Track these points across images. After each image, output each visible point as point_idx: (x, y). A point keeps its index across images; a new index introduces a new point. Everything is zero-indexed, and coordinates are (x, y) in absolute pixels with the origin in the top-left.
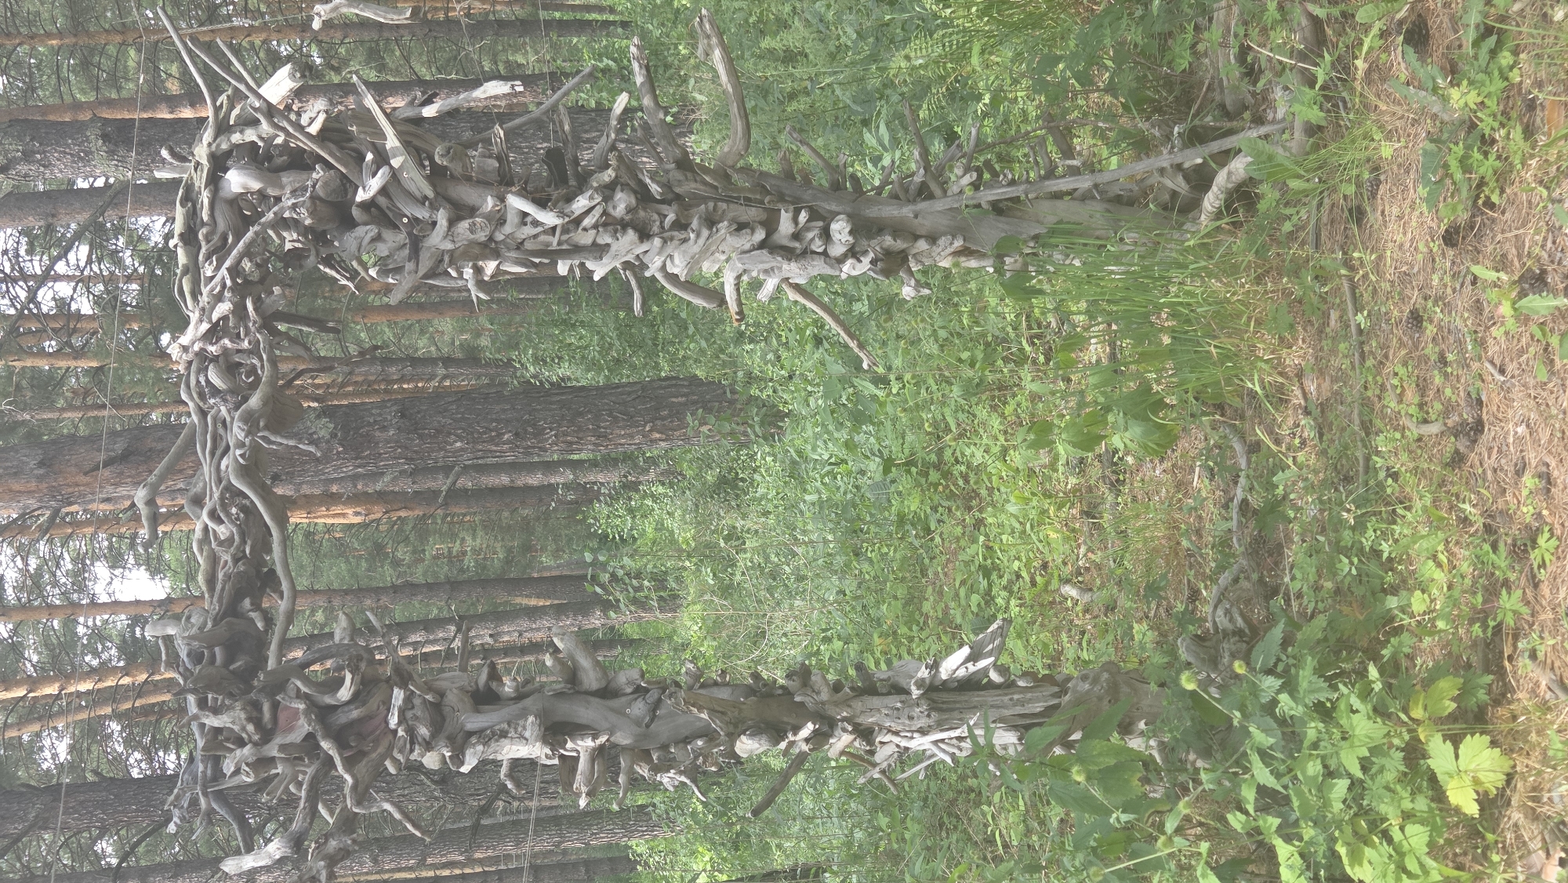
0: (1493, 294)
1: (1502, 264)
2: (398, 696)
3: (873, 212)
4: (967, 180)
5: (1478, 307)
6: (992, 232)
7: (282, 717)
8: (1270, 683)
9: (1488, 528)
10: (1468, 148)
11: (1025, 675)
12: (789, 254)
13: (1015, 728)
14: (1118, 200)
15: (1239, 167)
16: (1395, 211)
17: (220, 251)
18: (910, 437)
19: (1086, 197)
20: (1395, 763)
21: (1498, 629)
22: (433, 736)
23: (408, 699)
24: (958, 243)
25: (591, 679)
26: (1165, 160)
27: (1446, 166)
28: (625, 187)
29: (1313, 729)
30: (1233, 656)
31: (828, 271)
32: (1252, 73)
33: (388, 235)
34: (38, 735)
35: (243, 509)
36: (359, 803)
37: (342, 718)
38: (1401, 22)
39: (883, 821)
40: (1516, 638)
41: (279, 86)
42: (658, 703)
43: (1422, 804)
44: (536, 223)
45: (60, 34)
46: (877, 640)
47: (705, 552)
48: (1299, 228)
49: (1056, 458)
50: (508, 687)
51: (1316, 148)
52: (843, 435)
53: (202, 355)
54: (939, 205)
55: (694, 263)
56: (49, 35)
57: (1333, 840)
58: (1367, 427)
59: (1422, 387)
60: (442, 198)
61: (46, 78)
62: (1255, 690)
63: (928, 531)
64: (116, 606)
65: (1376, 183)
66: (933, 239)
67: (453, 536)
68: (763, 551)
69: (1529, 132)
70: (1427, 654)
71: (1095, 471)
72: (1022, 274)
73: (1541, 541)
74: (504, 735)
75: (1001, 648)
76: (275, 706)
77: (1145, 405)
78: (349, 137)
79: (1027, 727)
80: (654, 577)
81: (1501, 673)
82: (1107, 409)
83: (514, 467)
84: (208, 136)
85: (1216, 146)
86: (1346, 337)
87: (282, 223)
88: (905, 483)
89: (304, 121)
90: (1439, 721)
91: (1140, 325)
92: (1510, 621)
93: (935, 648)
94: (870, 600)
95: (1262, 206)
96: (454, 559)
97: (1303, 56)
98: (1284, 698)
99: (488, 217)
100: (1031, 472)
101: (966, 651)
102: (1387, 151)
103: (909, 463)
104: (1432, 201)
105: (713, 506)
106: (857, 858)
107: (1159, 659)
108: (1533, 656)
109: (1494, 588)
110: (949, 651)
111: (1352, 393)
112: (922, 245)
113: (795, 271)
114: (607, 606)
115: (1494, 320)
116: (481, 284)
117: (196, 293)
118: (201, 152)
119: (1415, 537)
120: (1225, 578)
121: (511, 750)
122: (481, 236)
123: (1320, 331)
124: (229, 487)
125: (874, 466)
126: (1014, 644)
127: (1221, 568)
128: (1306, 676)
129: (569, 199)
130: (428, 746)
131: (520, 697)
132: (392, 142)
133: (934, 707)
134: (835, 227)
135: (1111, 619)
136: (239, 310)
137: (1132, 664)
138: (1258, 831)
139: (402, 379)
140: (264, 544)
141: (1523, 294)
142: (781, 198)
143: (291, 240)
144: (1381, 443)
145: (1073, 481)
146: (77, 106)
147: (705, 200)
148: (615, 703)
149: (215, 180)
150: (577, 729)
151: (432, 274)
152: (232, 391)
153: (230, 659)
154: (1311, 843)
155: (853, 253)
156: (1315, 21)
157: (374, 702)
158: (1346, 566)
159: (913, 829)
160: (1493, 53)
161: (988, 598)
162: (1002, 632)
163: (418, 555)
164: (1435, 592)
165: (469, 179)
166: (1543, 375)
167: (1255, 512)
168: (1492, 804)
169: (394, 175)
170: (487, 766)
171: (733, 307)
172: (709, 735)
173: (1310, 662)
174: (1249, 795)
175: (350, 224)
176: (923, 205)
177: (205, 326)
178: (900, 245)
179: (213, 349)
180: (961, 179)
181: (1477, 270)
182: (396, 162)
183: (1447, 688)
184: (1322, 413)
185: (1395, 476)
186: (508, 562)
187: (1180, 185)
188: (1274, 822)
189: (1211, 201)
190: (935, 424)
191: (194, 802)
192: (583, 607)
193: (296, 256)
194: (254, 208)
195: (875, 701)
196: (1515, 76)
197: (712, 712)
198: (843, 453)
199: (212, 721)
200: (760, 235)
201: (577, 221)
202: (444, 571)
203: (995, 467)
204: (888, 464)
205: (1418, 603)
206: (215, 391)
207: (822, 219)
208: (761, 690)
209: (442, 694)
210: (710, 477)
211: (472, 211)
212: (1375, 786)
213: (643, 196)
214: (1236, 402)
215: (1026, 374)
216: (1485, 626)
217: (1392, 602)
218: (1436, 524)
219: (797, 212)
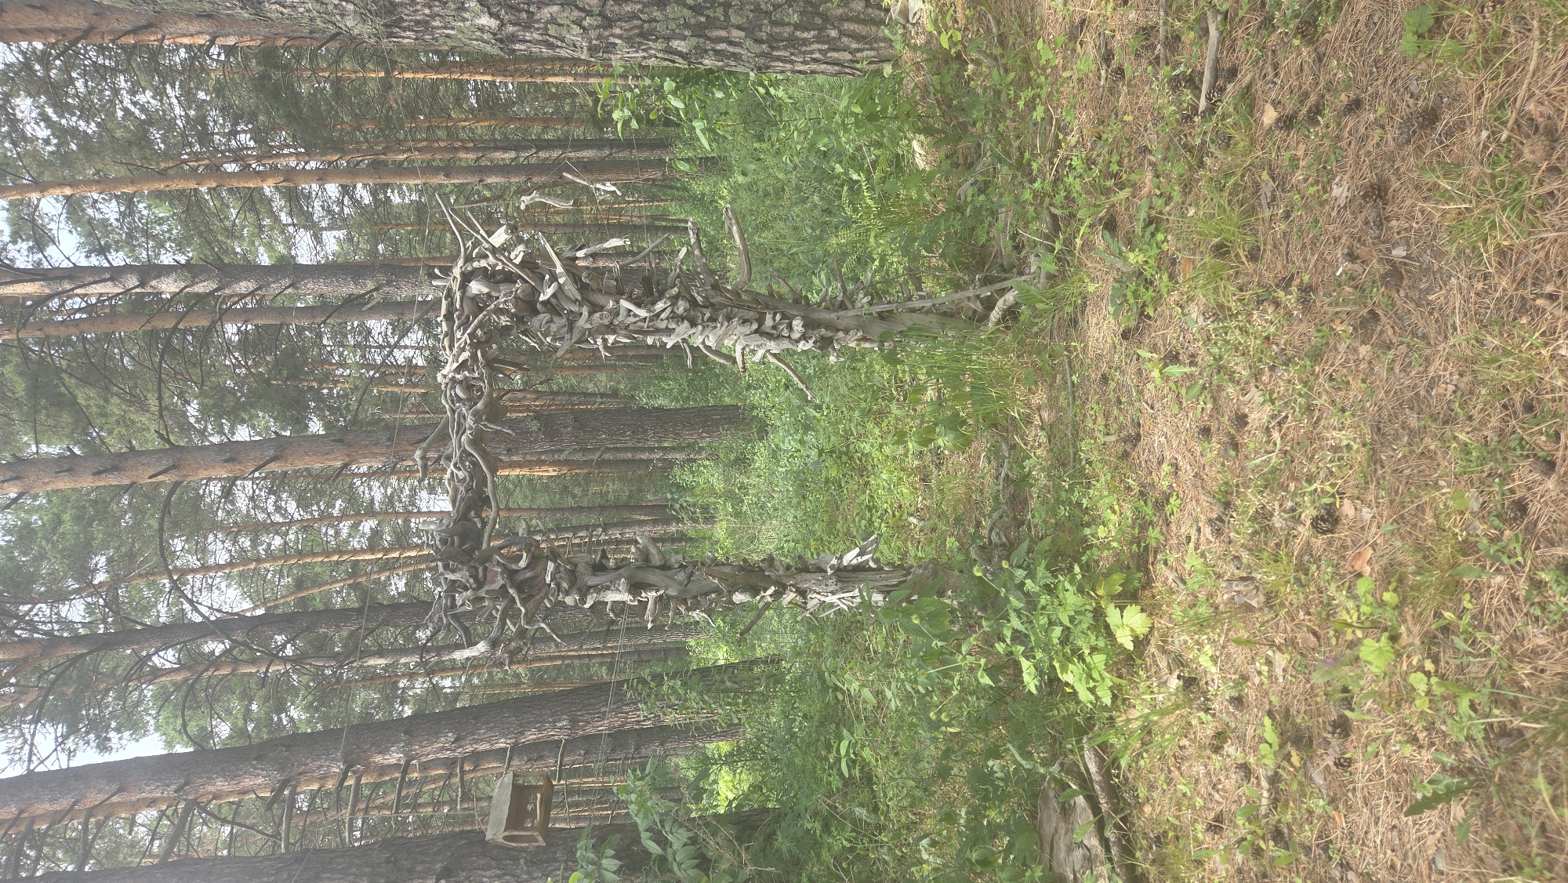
0: (1149, 365)
1: (1154, 349)
2: (551, 566)
3: (815, 316)
4: (865, 300)
5: (1139, 372)
6: (879, 328)
7: (489, 575)
8: (1020, 573)
9: (1141, 493)
10: (1138, 285)
11: (888, 564)
12: (770, 337)
13: (882, 592)
14: (945, 314)
15: (1010, 297)
16: (1095, 321)
17: (465, 324)
18: (833, 438)
19: (928, 312)
20: (1087, 620)
21: (1146, 548)
22: (570, 587)
23: (557, 568)
24: (860, 334)
25: (656, 560)
26: (971, 293)
27: (1125, 296)
28: (684, 298)
29: (1044, 600)
30: (1001, 558)
31: (790, 346)
32: (1018, 248)
33: (556, 319)
34: (389, 578)
35: (472, 463)
36: (528, 623)
37: (521, 577)
38: (1101, 219)
39: (812, 636)
40: (1156, 552)
41: (500, 237)
42: (692, 574)
43: (1101, 643)
44: (635, 315)
45: (412, 225)
46: (812, 542)
47: (729, 495)
48: (1042, 330)
49: (908, 451)
50: (612, 563)
51: (1052, 286)
52: (798, 437)
53: (453, 379)
54: (851, 313)
55: (720, 340)
56: (406, 225)
57: (1051, 659)
58: (1076, 437)
59: (1107, 416)
60: (585, 300)
61: (404, 245)
62: (1012, 576)
63: (840, 486)
64: (430, 513)
65: (1084, 305)
66: (846, 331)
67: (603, 484)
68: (756, 495)
69: (1172, 277)
70: (1105, 560)
71: (928, 458)
72: (893, 352)
73: (1172, 500)
74: (608, 588)
75: (875, 550)
76: (485, 569)
77: (955, 423)
78: (537, 266)
79: (888, 592)
80: (702, 507)
81: (1147, 572)
82: (936, 424)
83: (635, 449)
84: (461, 262)
85: (998, 286)
86: (1065, 389)
87: (499, 311)
88: (829, 462)
89: (512, 256)
90: (1113, 597)
91: (954, 380)
92: (1154, 544)
93: (842, 547)
94: (809, 522)
95: (1021, 318)
96: (602, 495)
97: (1047, 237)
98: (1028, 582)
99: (610, 311)
100: (894, 458)
101: (857, 550)
102: (1091, 288)
103: (832, 452)
104: (1116, 315)
105: (734, 473)
106: (799, 654)
107: (960, 557)
108: (1166, 563)
109: (1145, 525)
110: (849, 550)
111: (1068, 418)
112: (841, 334)
113: (773, 346)
114: (679, 521)
115: (1148, 380)
116: (606, 348)
117: (451, 347)
118: (457, 272)
119: (1101, 497)
120: (995, 515)
121: (611, 597)
122: (606, 322)
123: (1051, 386)
124: (465, 451)
125: (814, 453)
126: (883, 547)
127: (994, 510)
128: (1041, 571)
129: (654, 303)
130: (567, 593)
131: (618, 568)
132: (559, 269)
133: (840, 580)
134: (795, 323)
135: (934, 536)
136: (474, 356)
137: (944, 559)
138: (1011, 653)
139: (580, 404)
140: (483, 482)
141: (1165, 366)
142: (767, 307)
143: (504, 321)
144: (1084, 445)
145: (916, 463)
146: (418, 259)
147: (726, 306)
148: (669, 573)
149: (463, 287)
150: (648, 587)
151: (579, 341)
152: (468, 400)
153: (462, 543)
154: (1040, 661)
155: (804, 337)
156: (1054, 217)
157: (539, 569)
158: (1063, 511)
159: (828, 641)
160: (1153, 235)
161: (871, 522)
162: (877, 541)
163: (585, 492)
164: (1111, 526)
165: (600, 291)
166: (1176, 409)
167: (1013, 481)
168: (1140, 643)
169: (560, 286)
170: (599, 606)
171: (740, 365)
172: (718, 591)
173: (1044, 563)
174: (1008, 633)
175: (536, 313)
176: (841, 313)
177: (456, 365)
178: (829, 334)
179: (459, 377)
180: (863, 300)
181: (1140, 352)
182: (561, 280)
183: (1118, 578)
184: (1050, 430)
185: (1090, 463)
186: (630, 497)
187: (978, 307)
188: (1021, 649)
189: (995, 315)
190: (845, 430)
191: (440, 619)
192: (667, 521)
193: (507, 329)
194: (484, 302)
195: (808, 576)
196: (1165, 246)
197: (720, 579)
198: (798, 446)
199: (451, 577)
200: (755, 326)
201: (658, 315)
202: (598, 501)
203: (876, 454)
204: (821, 452)
205: (1102, 532)
206: (460, 400)
207: (788, 318)
208: (747, 568)
209: (576, 566)
210: (732, 457)
211: (602, 308)
212: (1076, 631)
213: (693, 303)
214: (1004, 423)
215: (894, 407)
216: (1139, 546)
217: (1087, 531)
218: (1112, 490)
219: (775, 315)
